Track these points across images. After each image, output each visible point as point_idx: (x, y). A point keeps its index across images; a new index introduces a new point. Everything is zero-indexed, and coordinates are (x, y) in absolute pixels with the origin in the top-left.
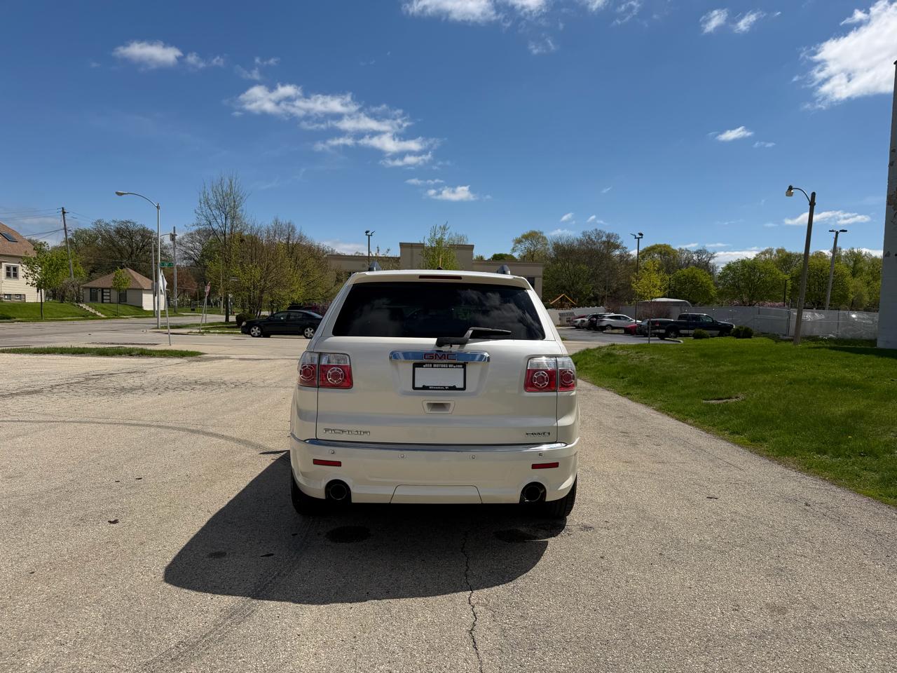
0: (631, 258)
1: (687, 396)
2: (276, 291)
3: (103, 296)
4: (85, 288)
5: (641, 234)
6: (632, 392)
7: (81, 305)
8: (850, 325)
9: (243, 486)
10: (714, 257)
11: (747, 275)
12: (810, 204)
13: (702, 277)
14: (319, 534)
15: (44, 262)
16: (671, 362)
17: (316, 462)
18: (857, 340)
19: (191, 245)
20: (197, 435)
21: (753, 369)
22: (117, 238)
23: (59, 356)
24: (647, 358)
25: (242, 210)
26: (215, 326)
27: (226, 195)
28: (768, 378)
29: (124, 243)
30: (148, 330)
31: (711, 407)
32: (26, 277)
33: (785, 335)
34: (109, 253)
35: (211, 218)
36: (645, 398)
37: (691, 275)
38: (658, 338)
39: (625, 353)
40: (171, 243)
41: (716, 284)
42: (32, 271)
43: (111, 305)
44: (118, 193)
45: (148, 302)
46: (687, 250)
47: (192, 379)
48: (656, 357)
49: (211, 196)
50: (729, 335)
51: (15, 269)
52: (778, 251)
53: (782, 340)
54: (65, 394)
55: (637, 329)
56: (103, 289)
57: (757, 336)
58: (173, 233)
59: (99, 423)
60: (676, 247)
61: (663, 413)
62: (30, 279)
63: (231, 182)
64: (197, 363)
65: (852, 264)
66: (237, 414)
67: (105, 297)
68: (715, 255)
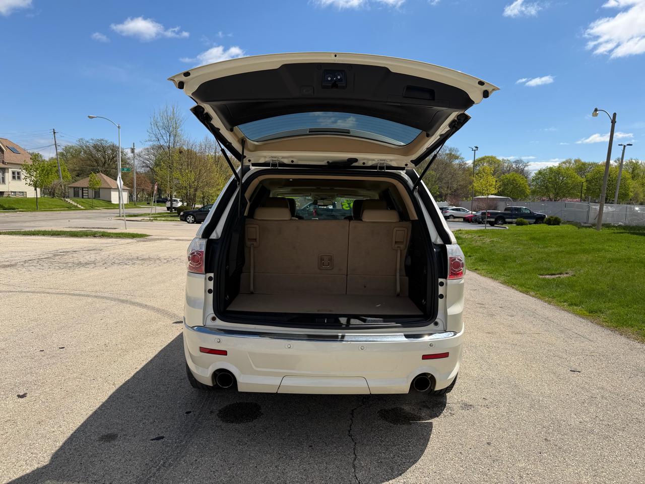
0: (467, 166)
1: (526, 272)
2: (206, 189)
3: (83, 193)
4: (71, 187)
5: (477, 148)
6: (479, 268)
7: (66, 200)
8: (635, 215)
9: (151, 356)
10: (527, 166)
11: (553, 178)
12: (612, 122)
13: (520, 180)
14: (211, 412)
15: (38, 169)
16: (508, 244)
17: (203, 350)
18: (640, 227)
19: (147, 157)
20: (124, 305)
21: (575, 250)
22: (94, 152)
23: (41, 237)
24: (488, 240)
25: (182, 130)
26: (161, 215)
27: (170, 119)
28: (590, 258)
29: (99, 155)
30: (113, 218)
31: (548, 282)
32: (25, 179)
33: (586, 223)
34: (89, 162)
35: (159, 136)
36: (491, 273)
37: (512, 178)
38: (489, 225)
39: (470, 236)
40: (132, 155)
41: (530, 185)
42: (30, 175)
43: (88, 200)
44: (89, 117)
45: (114, 197)
46: (508, 160)
47: (135, 256)
48: (495, 239)
49: (159, 120)
50: (543, 223)
51: (18, 173)
52: (576, 161)
53: (583, 226)
54: (33, 267)
55: (473, 218)
56: (83, 188)
57: (564, 223)
58: (133, 147)
59: (49, 293)
60: (500, 158)
61: (508, 285)
62: (28, 180)
63: (173, 110)
64: (143, 243)
65: (631, 170)
66: (162, 285)
67: (84, 194)
68: (528, 164)
